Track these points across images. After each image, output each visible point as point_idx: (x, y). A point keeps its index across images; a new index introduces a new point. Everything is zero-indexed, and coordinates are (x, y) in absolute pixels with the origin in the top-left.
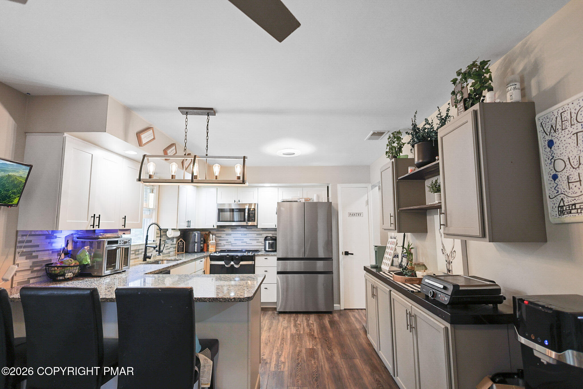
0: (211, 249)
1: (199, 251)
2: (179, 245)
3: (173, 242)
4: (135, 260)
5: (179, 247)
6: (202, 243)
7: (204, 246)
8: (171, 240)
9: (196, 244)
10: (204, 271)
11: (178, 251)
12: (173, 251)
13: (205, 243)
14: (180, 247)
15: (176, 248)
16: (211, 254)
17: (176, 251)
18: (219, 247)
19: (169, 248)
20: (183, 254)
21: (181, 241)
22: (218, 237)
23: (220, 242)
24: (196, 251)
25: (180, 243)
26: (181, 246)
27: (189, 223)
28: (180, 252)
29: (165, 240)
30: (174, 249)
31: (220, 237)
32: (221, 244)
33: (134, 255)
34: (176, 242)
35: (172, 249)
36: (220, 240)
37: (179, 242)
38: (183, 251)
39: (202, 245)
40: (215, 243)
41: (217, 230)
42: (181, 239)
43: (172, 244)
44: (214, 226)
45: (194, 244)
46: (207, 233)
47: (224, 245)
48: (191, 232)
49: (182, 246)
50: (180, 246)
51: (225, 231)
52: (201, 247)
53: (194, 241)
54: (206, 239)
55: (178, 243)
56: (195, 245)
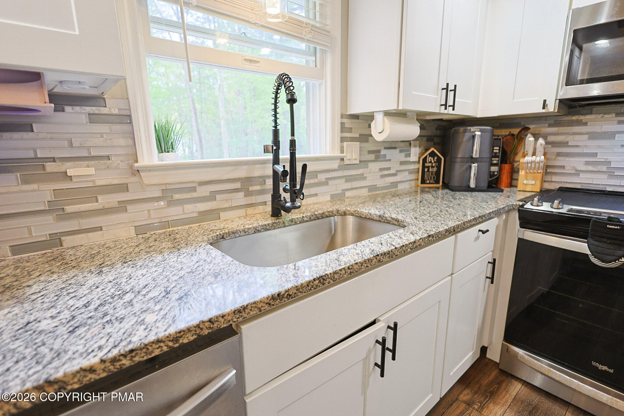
0: (525, 182)
1: (484, 184)
2: (427, 165)
3: (409, 155)
4: (250, 211)
5: (426, 170)
6: (495, 162)
7: (500, 170)
8: (401, 151)
9: (474, 166)
10: (491, 261)
11: (423, 182)
12: (407, 181)
13: (506, 163)
14: (430, 170)
15: (418, 172)
16: (528, 206)
17: (418, 179)
18: (555, 178)
19: (392, 171)
20: (438, 188)
21: (432, 154)
22: (553, 147)
23: (560, 161)
24: (472, 185)
25: (429, 159)
26: (432, 167)
27: (451, 94)
28: (430, 183)
29: (379, 151)
30: (413, 176)
31: (565, 144)
32: (563, 167)
34: (419, 158)
35: (405, 176)
36: (559, 154)
37: (427, 156)
38: (437, 182)
39: (494, 169)
40: (542, 164)
41: (552, 122)
42: (432, 149)
43: (402, 163)
44: (544, 106)
45: (466, 165)
46: (516, 131)
47: (578, 173)
48: (462, 129)
49: (435, 169)
50: (428, 167)
51: (586, 124)
52: (491, 175)
53: (467, 156)
54: (508, 150)
55: (425, 160)
56: (471, 167)
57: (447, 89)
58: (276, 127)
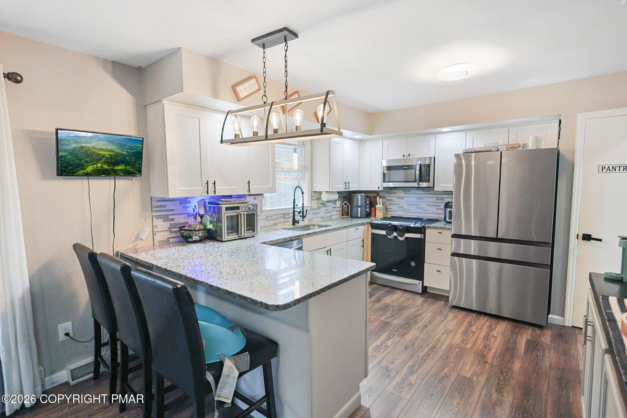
0: (378, 214)
1: (364, 215)
2: (343, 208)
3: (336, 204)
4: (285, 224)
5: (343, 210)
6: (368, 207)
7: (370, 210)
8: (333, 203)
9: (359, 208)
10: (362, 240)
11: (342, 215)
12: (336, 215)
13: (373, 207)
14: (345, 210)
15: (340, 211)
16: (372, 222)
17: (340, 214)
18: (390, 213)
19: (330, 211)
20: (349, 218)
21: (345, 204)
22: (388, 201)
23: (391, 207)
24: (359, 216)
25: (344, 206)
26: (346, 209)
27: (347, 184)
28: (345, 216)
29: (324, 203)
30: (338, 213)
31: (391, 200)
32: (391, 209)
33: (283, 218)
34: (340, 205)
35: (335, 213)
36: (390, 204)
37: (343, 205)
38: (348, 215)
39: (368, 210)
40: (382, 208)
41: (387, 192)
42: (345, 202)
43: (333, 208)
44: (379, 188)
45: (357, 208)
46: (375, 195)
47: (395, 211)
48: (355, 194)
49: (347, 210)
50: (344, 209)
51: (396, 193)
52: (367, 212)
53: (357, 205)
54: (373, 202)
55: (343, 206)
56: (358, 209)
57: (346, 183)
58: (294, 198)
